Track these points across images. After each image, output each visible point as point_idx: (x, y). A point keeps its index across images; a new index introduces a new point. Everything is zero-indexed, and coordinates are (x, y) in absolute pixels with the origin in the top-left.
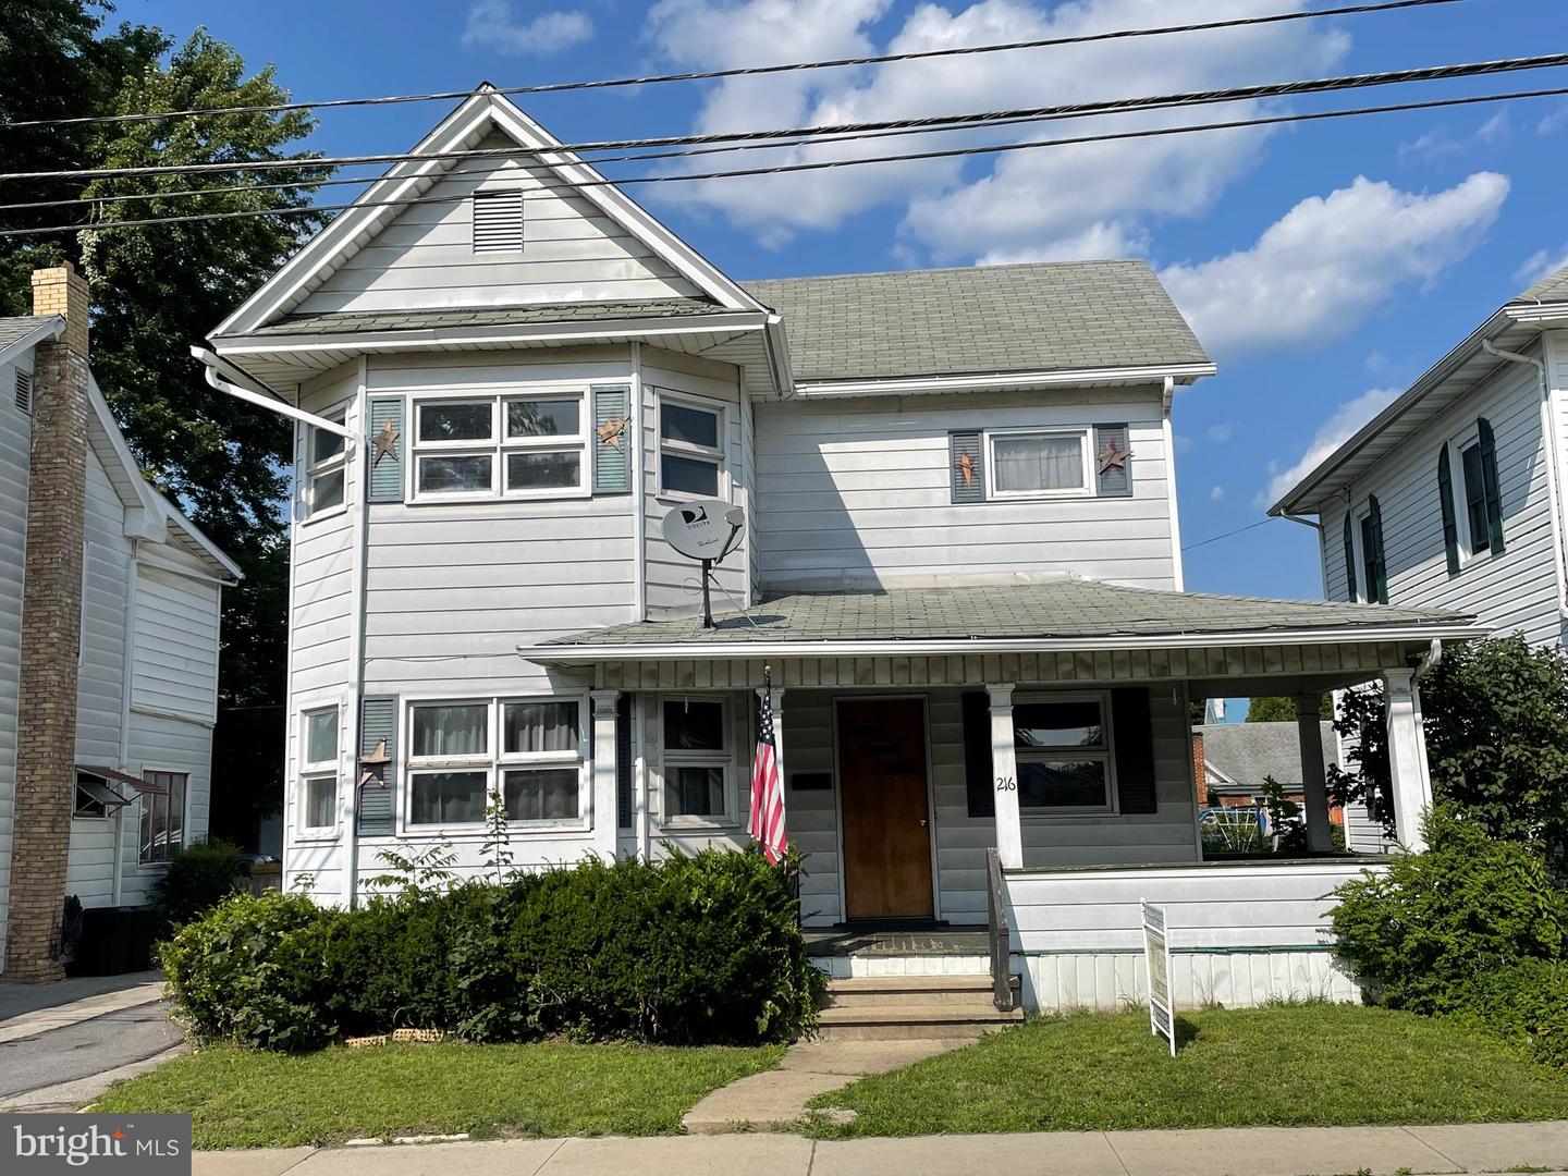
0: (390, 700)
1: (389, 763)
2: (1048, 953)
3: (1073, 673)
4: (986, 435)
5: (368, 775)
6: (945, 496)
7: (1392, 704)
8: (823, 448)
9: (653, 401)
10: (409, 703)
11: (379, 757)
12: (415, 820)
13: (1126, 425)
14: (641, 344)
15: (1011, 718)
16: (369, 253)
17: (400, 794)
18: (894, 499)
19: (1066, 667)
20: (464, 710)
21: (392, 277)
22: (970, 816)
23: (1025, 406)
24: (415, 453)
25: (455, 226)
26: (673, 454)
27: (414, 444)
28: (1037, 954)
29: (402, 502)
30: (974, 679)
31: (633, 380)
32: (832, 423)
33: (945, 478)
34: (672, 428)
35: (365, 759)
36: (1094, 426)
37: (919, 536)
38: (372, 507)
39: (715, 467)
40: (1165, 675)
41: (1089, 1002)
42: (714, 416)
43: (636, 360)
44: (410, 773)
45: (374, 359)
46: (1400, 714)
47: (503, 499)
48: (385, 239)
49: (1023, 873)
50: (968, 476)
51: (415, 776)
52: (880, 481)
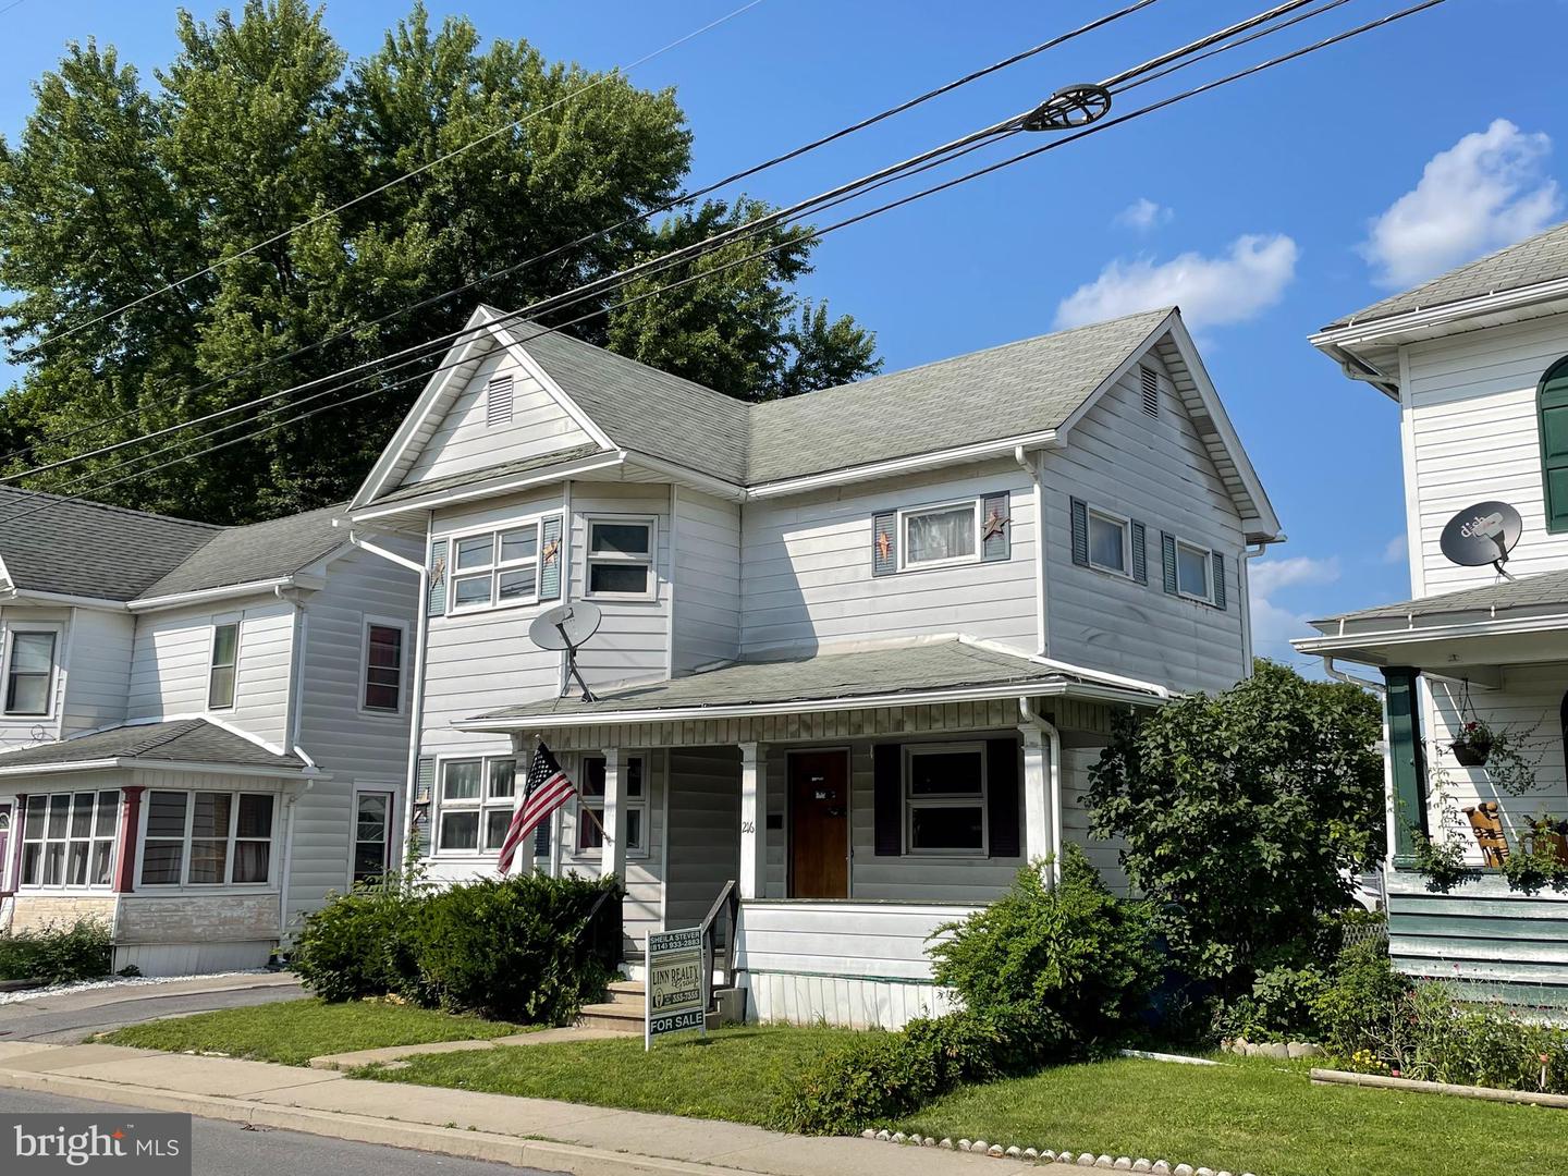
0: (431, 759)
1: (429, 804)
2: (764, 972)
3: (797, 733)
4: (899, 514)
5: (419, 812)
6: (867, 570)
7: (1026, 758)
8: (786, 537)
9: (581, 523)
10: (443, 761)
11: (424, 800)
12: (444, 846)
13: (1008, 493)
14: (572, 482)
15: (755, 772)
16: (438, 435)
17: (434, 825)
18: (833, 577)
19: (794, 727)
20: (471, 765)
21: (447, 453)
22: (877, 854)
23: (930, 484)
24: (453, 578)
25: (477, 412)
26: (603, 563)
27: (453, 572)
28: (757, 972)
29: (442, 615)
30: (733, 740)
31: (564, 510)
32: (791, 516)
33: (867, 556)
34: (603, 541)
35: (418, 801)
36: (982, 496)
37: (849, 608)
38: (431, 620)
39: (645, 569)
40: (858, 733)
41: (792, 1017)
42: (647, 528)
43: (566, 494)
44: (442, 812)
45: (434, 512)
46: (1034, 765)
47: (495, 608)
48: (445, 426)
49: (755, 903)
50: (885, 552)
51: (444, 814)
52: (824, 562)
